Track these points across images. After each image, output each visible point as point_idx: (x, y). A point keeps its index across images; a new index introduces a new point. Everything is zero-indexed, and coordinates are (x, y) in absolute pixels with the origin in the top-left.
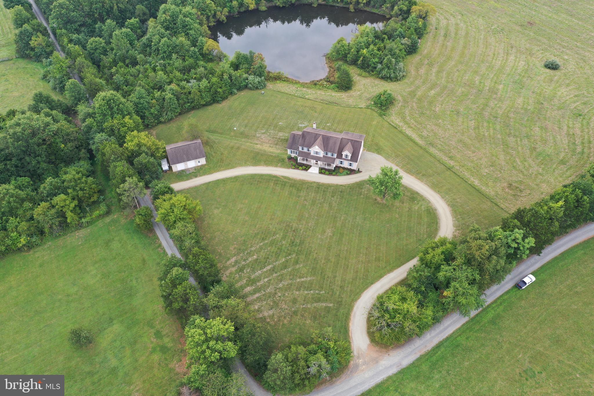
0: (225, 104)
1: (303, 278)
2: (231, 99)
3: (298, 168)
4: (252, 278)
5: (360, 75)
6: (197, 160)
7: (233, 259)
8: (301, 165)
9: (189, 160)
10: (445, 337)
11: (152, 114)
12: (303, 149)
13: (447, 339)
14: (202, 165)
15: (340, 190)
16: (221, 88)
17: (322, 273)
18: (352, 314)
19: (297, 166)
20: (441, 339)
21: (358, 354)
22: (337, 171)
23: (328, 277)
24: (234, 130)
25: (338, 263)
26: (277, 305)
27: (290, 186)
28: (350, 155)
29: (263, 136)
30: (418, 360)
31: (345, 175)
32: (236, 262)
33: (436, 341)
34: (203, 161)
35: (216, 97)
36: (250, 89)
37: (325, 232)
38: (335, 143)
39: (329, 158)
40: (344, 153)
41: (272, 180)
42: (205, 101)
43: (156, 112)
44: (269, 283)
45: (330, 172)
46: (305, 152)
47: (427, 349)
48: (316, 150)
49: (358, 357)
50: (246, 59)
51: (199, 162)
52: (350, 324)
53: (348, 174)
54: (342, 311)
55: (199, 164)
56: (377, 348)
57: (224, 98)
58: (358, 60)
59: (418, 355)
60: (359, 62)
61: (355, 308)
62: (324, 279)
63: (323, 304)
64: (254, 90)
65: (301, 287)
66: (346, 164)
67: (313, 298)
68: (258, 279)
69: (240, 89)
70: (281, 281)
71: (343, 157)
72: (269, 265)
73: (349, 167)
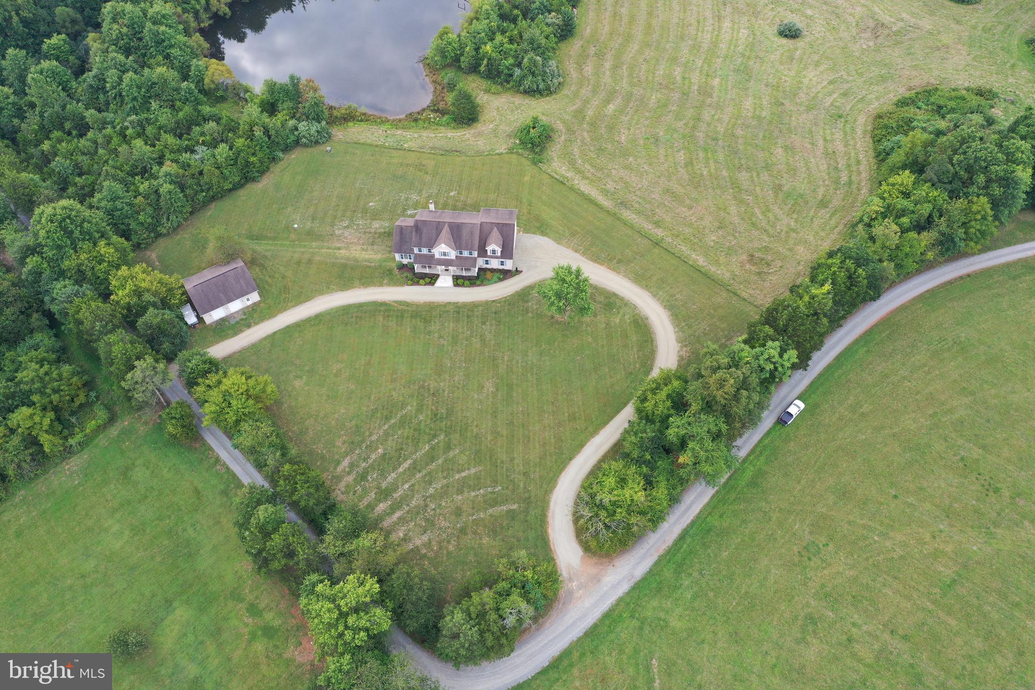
0: (266, 182)
1: (463, 471)
2: (276, 169)
3: (417, 284)
4: (383, 487)
5: (488, 91)
6: (245, 298)
7: (346, 461)
8: (423, 276)
9: (230, 300)
10: (689, 521)
11: (142, 224)
12: (420, 251)
13: (693, 523)
14: (255, 304)
15: (494, 309)
16: (253, 154)
17: (491, 458)
18: (550, 514)
19: (416, 280)
20: (685, 526)
21: (569, 574)
22: (482, 277)
23: (502, 462)
24: (295, 229)
25: (513, 436)
26: (433, 524)
27: (411, 317)
28: (499, 250)
29: (346, 234)
30: (657, 563)
31: (496, 282)
32: (352, 465)
33: (677, 530)
34: (255, 297)
35: (248, 172)
36: (305, 146)
37: (483, 387)
38: (472, 233)
39: (467, 258)
40: (489, 249)
41: (379, 311)
42: (230, 183)
43: (149, 220)
44: (412, 491)
45: (472, 282)
46: (424, 255)
47: (667, 545)
48: (443, 249)
49: (570, 580)
50: (287, 93)
51: (248, 300)
52: (550, 531)
53: (501, 280)
54: (533, 514)
55: (249, 303)
56: (595, 560)
57: (262, 172)
58: (480, 65)
59: (655, 558)
60: (482, 68)
61: (552, 504)
62: (497, 466)
63: (502, 508)
64: (311, 146)
65: (463, 486)
66: (495, 264)
67: (485, 502)
68: (394, 488)
69: (287, 149)
70: (430, 484)
71: (489, 253)
72: (405, 460)
73: (501, 267)
